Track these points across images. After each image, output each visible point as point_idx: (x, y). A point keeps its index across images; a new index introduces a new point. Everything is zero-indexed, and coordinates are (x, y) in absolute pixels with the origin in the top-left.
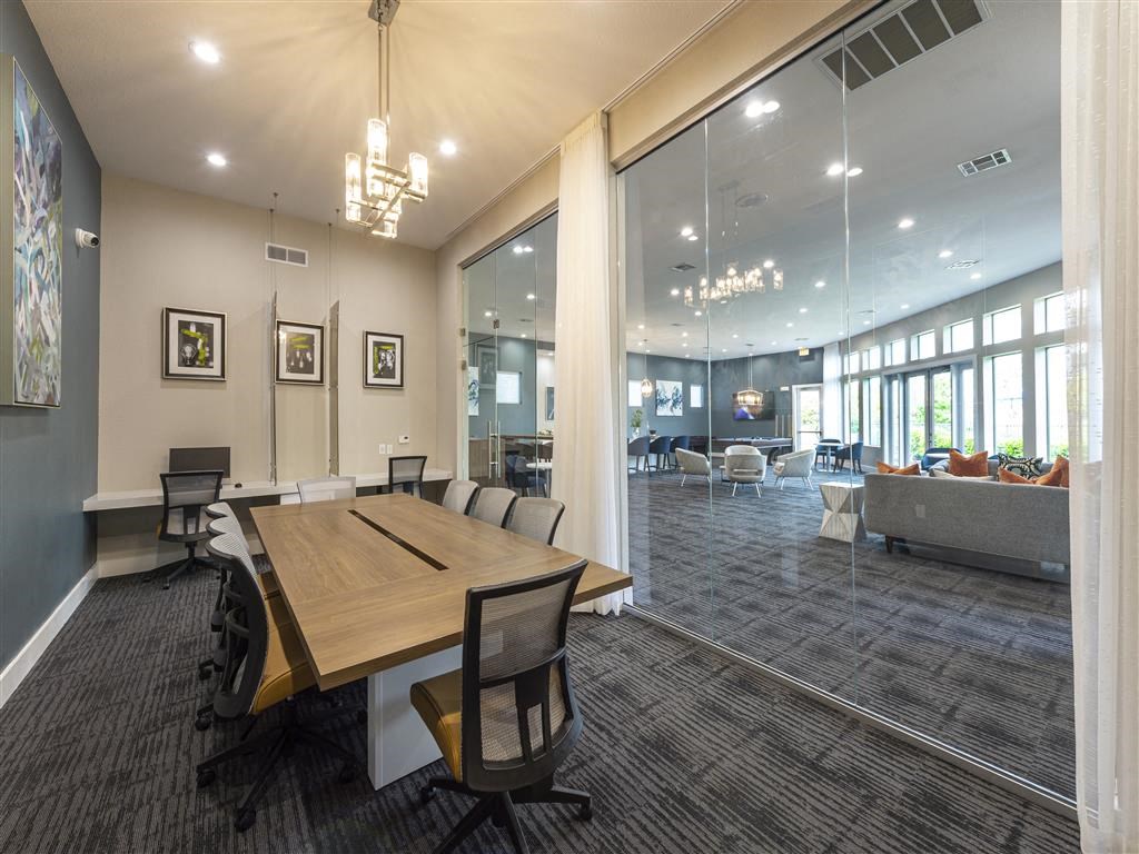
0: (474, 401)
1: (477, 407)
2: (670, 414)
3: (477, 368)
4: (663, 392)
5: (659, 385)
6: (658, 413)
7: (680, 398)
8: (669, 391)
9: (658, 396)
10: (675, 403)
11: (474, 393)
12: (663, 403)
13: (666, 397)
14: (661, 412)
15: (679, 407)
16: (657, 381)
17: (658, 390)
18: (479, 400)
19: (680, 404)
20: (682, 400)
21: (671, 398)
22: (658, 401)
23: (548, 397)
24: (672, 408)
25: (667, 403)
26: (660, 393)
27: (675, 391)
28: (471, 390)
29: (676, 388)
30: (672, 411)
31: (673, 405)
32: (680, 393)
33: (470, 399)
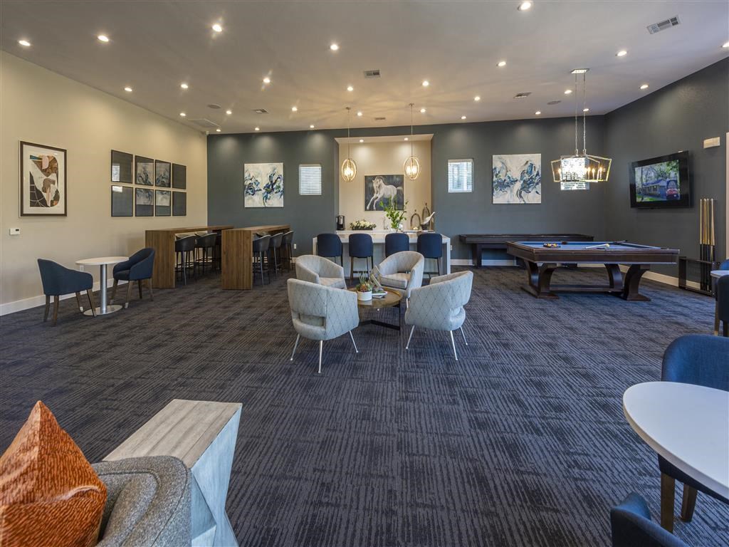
0: (280, 193)
1: (282, 200)
2: (517, 201)
3: (282, 164)
4: (504, 171)
5: (497, 161)
6: (494, 199)
7: (538, 178)
8: (514, 169)
9: (495, 177)
10: (526, 186)
11: (279, 187)
12: (504, 185)
13: (509, 178)
14: (500, 198)
15: (534, 190)
16: (494, 156)
17: (495, 168)
18: (284, 192)
19: (537, 186)
20: (542, 180)
21: (519, 179)
22: (494, 184)
23: (366, 186)
24: (521, 193)
25: (511, 186)
26: (499, 172)
27: (526, 168)
28: (277, 184)
29: (529, 164)
30: (521, 197)
31: (523, 188)
32: (537, 170)
33: (276, 193)
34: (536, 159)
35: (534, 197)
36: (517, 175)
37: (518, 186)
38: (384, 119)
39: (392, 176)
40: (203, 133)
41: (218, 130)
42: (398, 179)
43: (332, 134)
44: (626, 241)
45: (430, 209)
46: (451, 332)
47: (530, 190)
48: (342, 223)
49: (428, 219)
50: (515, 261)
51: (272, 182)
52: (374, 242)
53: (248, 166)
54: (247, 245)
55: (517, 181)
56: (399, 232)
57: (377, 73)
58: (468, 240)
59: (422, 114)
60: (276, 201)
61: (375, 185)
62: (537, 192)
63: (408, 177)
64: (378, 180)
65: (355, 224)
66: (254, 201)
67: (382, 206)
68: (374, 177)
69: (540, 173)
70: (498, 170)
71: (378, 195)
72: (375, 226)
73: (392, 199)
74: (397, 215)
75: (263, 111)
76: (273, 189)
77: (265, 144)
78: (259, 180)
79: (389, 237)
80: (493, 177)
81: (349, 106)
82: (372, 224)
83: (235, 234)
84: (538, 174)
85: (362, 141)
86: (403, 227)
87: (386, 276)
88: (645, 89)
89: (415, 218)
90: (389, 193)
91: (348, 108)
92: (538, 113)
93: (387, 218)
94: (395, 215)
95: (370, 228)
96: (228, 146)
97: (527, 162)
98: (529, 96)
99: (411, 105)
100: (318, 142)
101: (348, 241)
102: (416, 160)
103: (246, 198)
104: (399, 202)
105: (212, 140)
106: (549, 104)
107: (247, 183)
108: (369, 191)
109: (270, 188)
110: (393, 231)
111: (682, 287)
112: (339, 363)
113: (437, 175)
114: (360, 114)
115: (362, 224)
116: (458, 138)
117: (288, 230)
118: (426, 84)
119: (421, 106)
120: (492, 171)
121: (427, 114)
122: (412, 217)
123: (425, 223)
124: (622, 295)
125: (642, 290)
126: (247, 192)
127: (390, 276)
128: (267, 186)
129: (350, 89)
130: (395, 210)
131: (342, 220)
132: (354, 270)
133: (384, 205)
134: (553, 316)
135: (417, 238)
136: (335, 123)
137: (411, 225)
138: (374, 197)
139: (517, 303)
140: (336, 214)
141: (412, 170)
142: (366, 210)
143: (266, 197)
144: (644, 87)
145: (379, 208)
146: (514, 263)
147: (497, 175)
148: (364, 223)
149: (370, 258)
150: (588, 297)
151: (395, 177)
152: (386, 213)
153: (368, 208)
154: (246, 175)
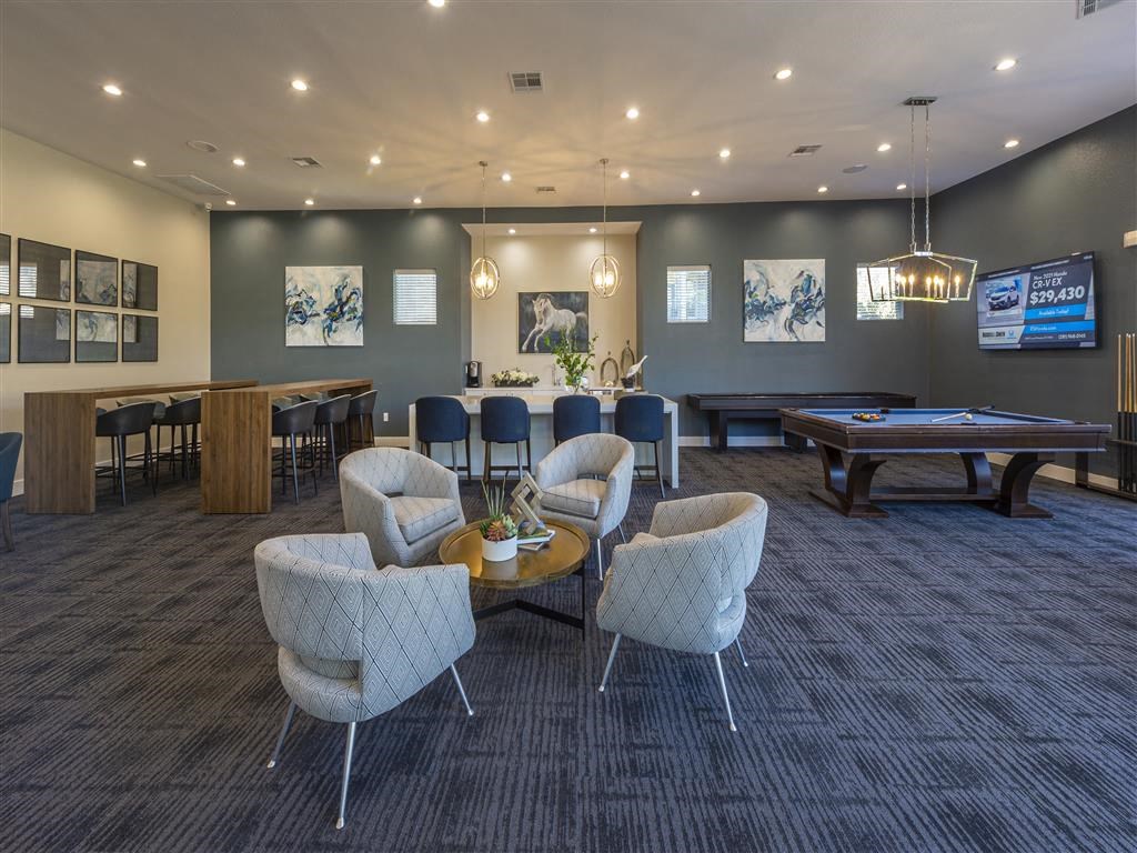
0: (356, 321)
1: (360, 332)
2: (786, 337)
3: (361, 267)
4: (763, 287)
5: (752, 271)
6: (746, 335)
7: (819, 299)
8: (780, 283)
9: (747, 296)
10: (802, 311)
11: (355, 309)
12: (762, 311)
13: (772, 298)
14: (757, 332)
15: (814, 320)
16: (746, 262)
17: (748, 282)
18: (364, 319)
19: (818, 313)
20: (825, 304)
21: (788, 300)
22: (747, 309)
23: (521, 309)
24: (792, 323)
25: (775, 312)
26: (755, 289)
27: (800, 282)
28: (351, 304)
29: (805, 276)
30: (791, 330)
31: (795, 316)
32: (818, 286)
33: (348, 320)
34: (817, 268)
35: (813, 331)
36: (783, 293)
37: (787, 312)
38: (552, 189)
39: (569, 293)
40: (200, 207)
41: (231, 203)
42: (578, 300)
43: (457, 216)
44: (993, 407)
45: (634, 348)
46: (717, 654)
47: (807, 319)
48: (475, 374)
49: (635, 368)
50: (783, 438)
51: (340, 300)
52: (530, 410)
53: (292, 272)
54: (258, 422)
55: (785, 303)
56: (581, 393)
57: (534, 81)
58: (704, 404)
59: (623, 183)
60: (350, 335)
61: (537, 310)
62: (818, 323)
63: (597, 292)
64: (543, 300)
65: (501, 377)
66: (304, 334)
67: (548, 344)
68: (535, 296)
69: (823, 291)
70: (752, 285)
71: (542, 327)
72: (536, 380)
73: (568, 332)
74: (578, 361)
75: (312, 162)
76: (343, 313)
77: (329, 231)
78: (315, 295)
79: (561, 404)
80: (744, 298)
81: (483, 158)
82: (531, 376)
83: (232, 399)
84: (819, 293)
85: (512, 231)
86: (589, 383)
87: (551, 490)
88: (1015, 147)
89: (609, 365)
90: (563, 323)
91: (482, 164)
92: (823, 189)
93: (558, 366)
94: (572, 360)
95: (528, 384)
96: (253, 234)
97: (802, 272)
98: (818, 152)
99: (604, 161)
100: (431, 229)
101: (479, 411)
102: (613, 261)
103: (289, 330)
104: (581, 340)
105: (220, 221)
106: (846, 171)
107: (291, 301)
108: (527, 320)
109: (336, 312)
110: (568, 391)
111: (1082, 485)
112: (409, 773)
113: (647, 292)
114: (506, 178)
115: (514, 375)
116: (684, 231)
117: (368, 387)
118: (633, 113)
119: (620, 164)
120: (742, 287)
121: (632, 183)
122: (604, 364)
123: (629, 375)
124: (996, 506)
125: (1034, 497)
126: (291, 319)
127: (562, 489)
128: (330, 310)
129: (483, 117)
130: (573, 351)
131: (476, 369)
132: (492, 465)
133: (553, 342)
134: (896, 563)
135: (615, 403)
136: (461, 195)
137: (602, 378)
138: (536, 329)
139: (814, 529)
140: (464, 359)
141: (606, 280)
142: (520, 351)
143: (329, 328)
144: (1012, 144)
145: (544, 349)
146: (781, 441)
147: (751, 293)
148: (517, 374)
149: (525, 442)
150: (937, 510)
151: (573, 296)
152: (556, 357)
153: (524, 348)
154: (289, 287)
